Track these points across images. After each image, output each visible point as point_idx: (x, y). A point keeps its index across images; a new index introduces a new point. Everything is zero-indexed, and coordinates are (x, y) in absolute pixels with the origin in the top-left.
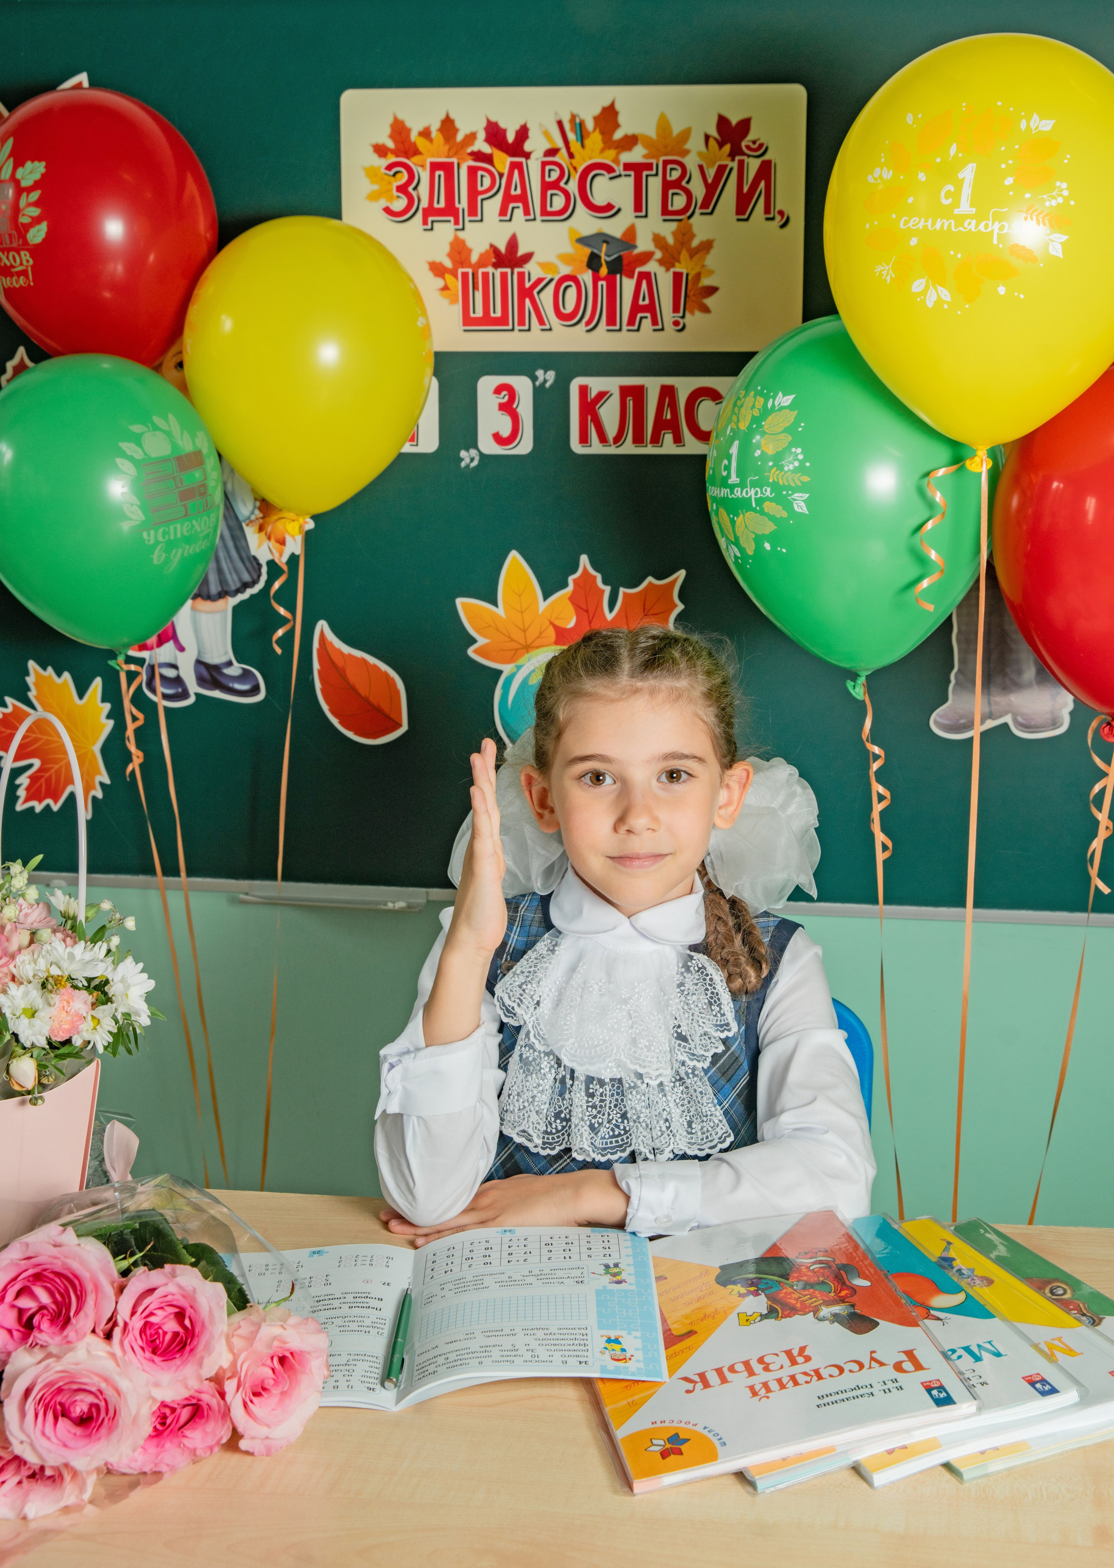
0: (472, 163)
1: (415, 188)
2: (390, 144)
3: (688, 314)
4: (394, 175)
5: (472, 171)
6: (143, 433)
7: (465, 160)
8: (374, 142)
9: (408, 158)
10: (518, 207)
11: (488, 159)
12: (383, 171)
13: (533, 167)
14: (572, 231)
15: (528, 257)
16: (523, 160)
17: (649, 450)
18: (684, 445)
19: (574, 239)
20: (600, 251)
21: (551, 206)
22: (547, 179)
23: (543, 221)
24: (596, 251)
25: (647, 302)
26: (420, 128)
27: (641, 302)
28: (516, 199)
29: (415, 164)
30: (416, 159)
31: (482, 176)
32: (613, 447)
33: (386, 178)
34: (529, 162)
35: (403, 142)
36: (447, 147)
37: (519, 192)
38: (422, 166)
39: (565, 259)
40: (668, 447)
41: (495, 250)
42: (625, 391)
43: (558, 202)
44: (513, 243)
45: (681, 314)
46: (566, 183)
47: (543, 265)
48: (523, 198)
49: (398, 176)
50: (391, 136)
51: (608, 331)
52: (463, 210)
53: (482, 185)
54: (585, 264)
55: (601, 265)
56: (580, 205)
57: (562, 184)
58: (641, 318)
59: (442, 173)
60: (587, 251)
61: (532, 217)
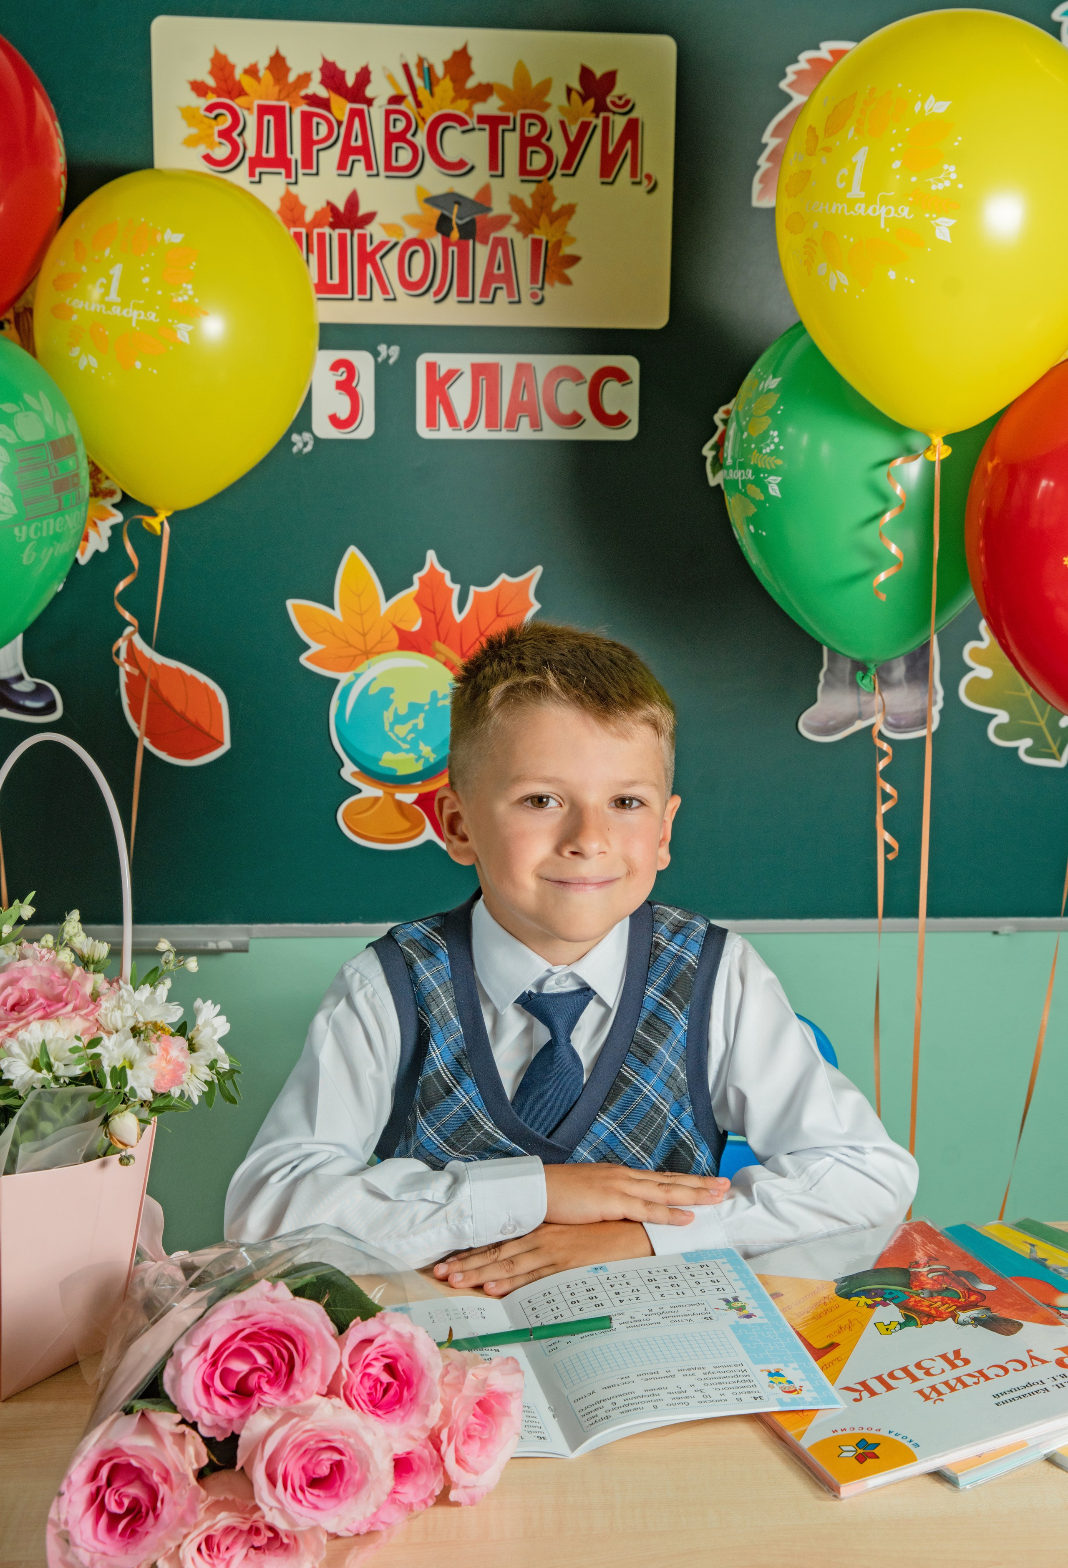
0: (306, 108)
1: (240, 134)
2: (211, 82)
3: (547, 286)
4: (216, 117)
5: (307, 118)
6: (14, 414)
7: (298, 105)
8: (192, 78)
9: (232, 99)
10: (359, 161)
11: (325, 104)
12: (202, 112)
13: (376, 115)
14: (419, 189)
15: (369, 218)
16: (364, 107)
17: (504, 435)
18: (541, 430)
19: (423, 198)
20: (452, 213)
21: (397, 160)
22: (392, 130)
23: (387, 177)
24: (446, 213)
25: (502, 271)
26: (246, 65)
27: (496, 271)
28: (357, 151)
29: (240, 106)
30: (241, 100)
31: (318, 124)
32: (464, 431)
33: (206, 120)
34: (372, 109)
35: (225, 81)
36: (277, 89)
37: (360, 143)
38: (249, 109)
39: (412, 220)
40: (525, 432)
41: (332, 208)
42: (478, 370)
43: (405, 157)
44: (353, 201)
45: (540, 285)
46: (414, 135)
47: (386, 227)
48: (365, 151)
49: (220, 119)
50: (212, 73)
51: (460, 302)
52: (296, 161)
53: (317, 134)
54: (434, 227)
55: (451, 229)
56: (429, 162)
57: (409, 136)
58: (496, 289)
59: (271, 118)
60: (437, 212)
61: (375, 172)
